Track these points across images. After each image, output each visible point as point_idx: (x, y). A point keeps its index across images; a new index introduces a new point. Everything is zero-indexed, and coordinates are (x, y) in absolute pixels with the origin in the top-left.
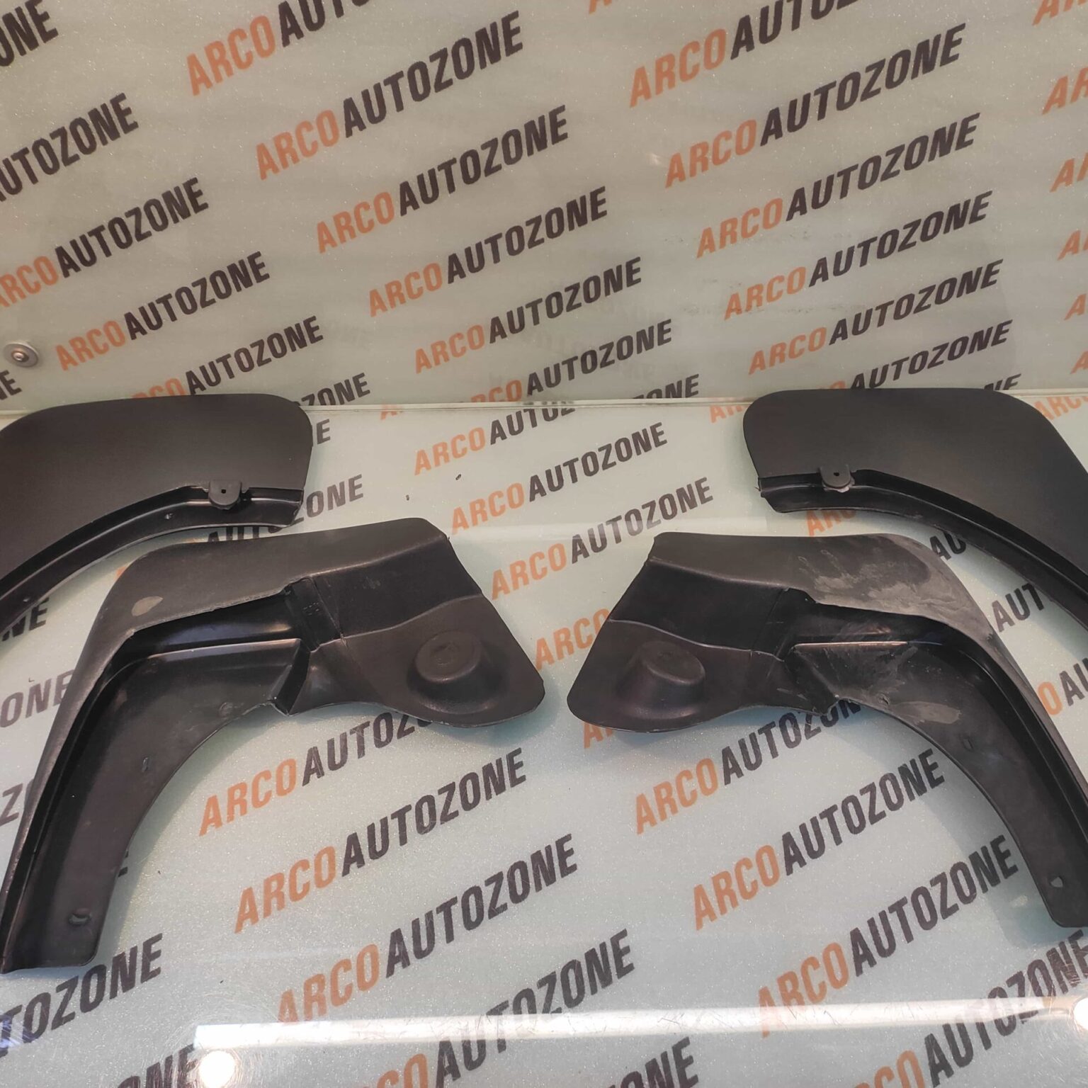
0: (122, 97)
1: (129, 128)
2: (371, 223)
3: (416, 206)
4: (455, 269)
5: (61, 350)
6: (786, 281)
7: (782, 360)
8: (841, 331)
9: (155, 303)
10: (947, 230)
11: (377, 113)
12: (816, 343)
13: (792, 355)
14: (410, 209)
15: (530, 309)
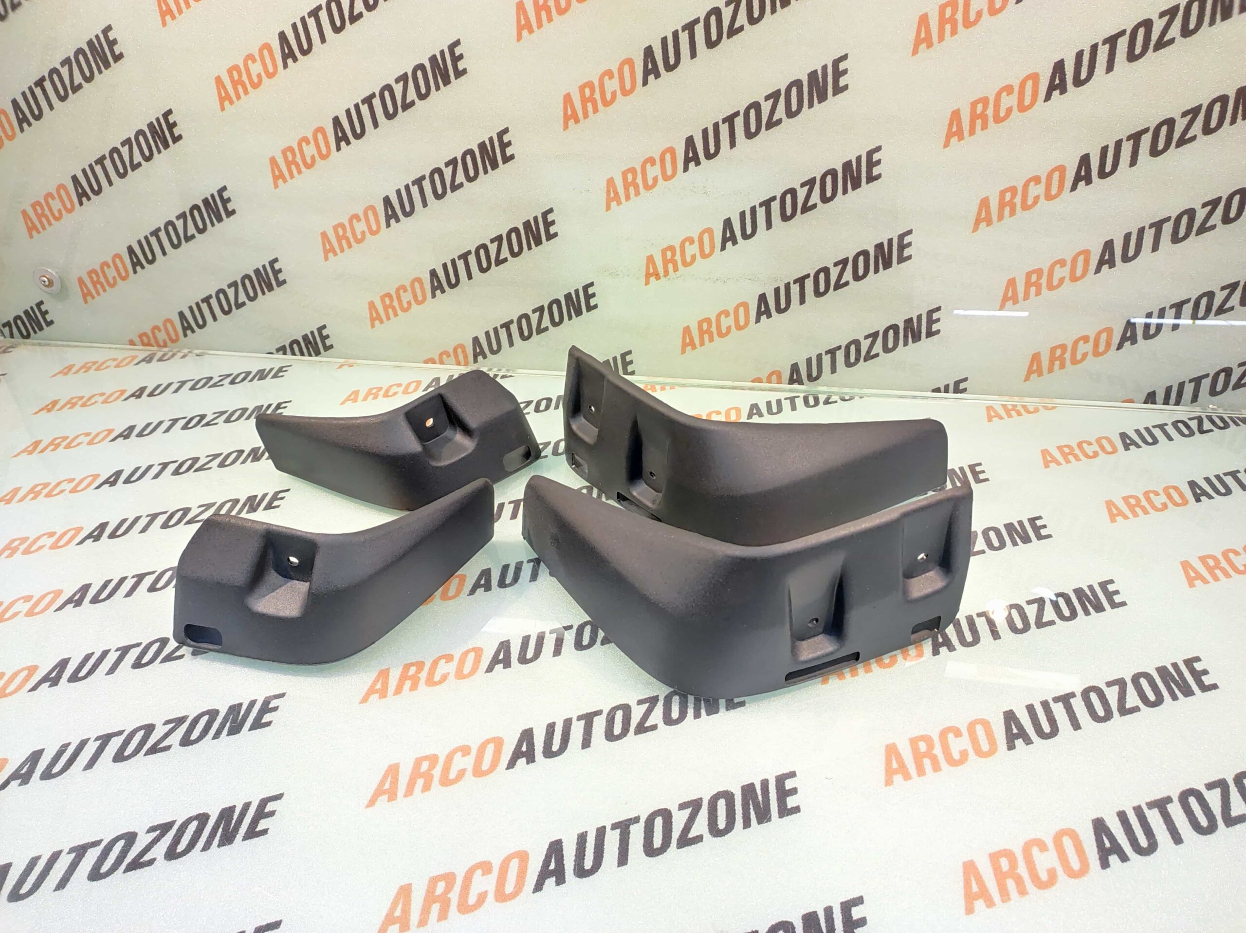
0: (109, 28)
1: (118, 58)
2: (313, 157)
3: (348, 143)
4: (390, 213)
5: (81, 281)
6: (697, 243)
7: (711, 340)
8: (763, 309)
9: (149, 236)
10: (845, 191)
11: (305, 46)
12: (742, 323)
13: (721, 335)
14: (343, 144)
15: (462, 261)
